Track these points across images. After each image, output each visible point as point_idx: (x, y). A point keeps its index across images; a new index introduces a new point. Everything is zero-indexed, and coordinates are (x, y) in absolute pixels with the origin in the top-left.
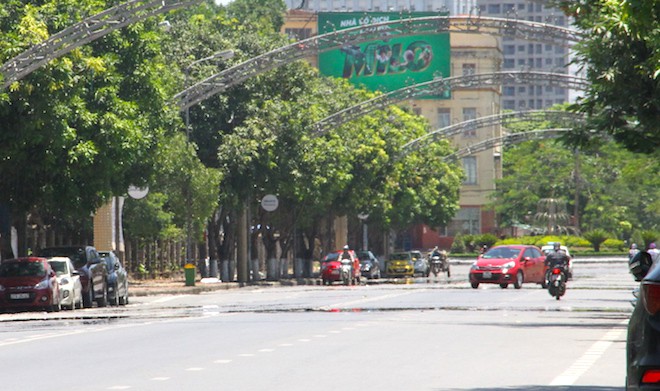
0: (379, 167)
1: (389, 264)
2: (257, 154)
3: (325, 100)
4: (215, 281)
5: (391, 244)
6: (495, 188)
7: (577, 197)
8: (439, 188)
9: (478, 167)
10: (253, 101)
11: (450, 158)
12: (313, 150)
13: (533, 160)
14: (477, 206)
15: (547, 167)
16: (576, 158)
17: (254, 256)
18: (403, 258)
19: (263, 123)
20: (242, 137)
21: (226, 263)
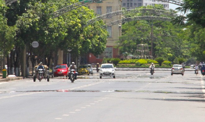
0: (77, 30)
1: (79, 70)
2: (31, 24)
3: (57, 3)
4: (13, 76)
5: (79, 62)
6: (119, 39)
7: (152, 44)
8: (99, 39)
9: (112, 31)
10: (30, 2)
11: (103, 27)
12: (53, 23)
13: (135, 28)
14: (111, 46)
15: (140, 31)
16: (152, 28)
17: (28, 66)
18: (84, 67)
19: (34, 12)
20: (26, 17)
21: (17, 69)
